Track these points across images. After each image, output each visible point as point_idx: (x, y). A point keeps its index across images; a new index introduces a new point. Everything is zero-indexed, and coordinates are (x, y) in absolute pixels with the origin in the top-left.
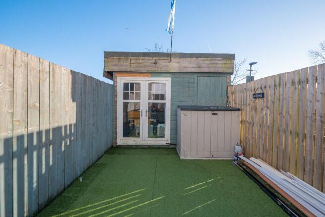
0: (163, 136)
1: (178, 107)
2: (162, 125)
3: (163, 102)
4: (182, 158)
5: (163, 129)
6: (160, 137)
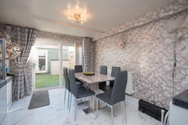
0: (45, 70)
1: (50, 60)
2: (44, 66)
3: (44, 58)
4: (52, 74)
5: (45, 67)
6: (43, 70)
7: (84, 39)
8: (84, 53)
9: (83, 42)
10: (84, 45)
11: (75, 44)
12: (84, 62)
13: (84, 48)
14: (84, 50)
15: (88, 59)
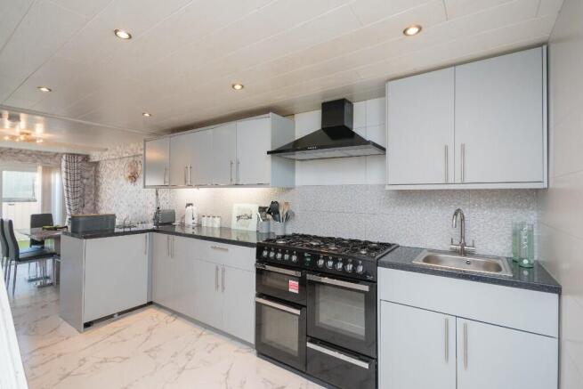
7: (64, 157)
8: (65, 188)
9: (63, 163)
10: (64, 169)
11: (40, 168)
12: (67, 206)
13: (64, 175)
14: (64, 181)
15: (78, 200)
